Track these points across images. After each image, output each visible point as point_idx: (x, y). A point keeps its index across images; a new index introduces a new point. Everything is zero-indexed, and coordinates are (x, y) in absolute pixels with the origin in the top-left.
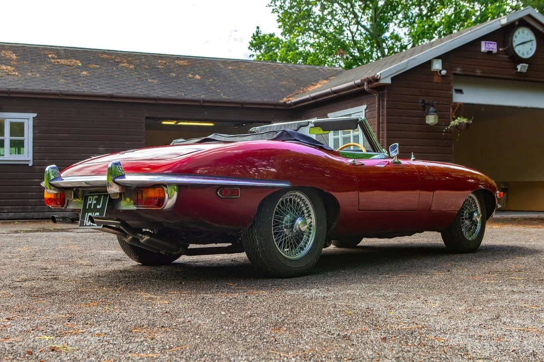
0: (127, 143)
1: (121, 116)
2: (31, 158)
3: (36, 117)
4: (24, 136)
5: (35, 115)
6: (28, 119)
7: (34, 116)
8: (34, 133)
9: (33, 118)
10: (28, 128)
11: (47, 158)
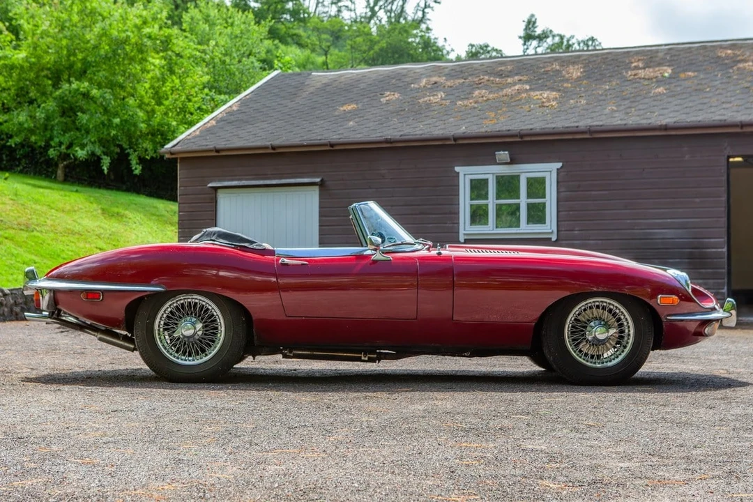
0: (697, 200)
1: (687, 157)
2: (555, 228)
3: (562, 167)
4: (545, 198)
5: (559, 165)
6: (549, 171)
7: (559, 167)
8: (558, 192)
9: (558, 169)
10: (551, 185)
11: (577, 229)
